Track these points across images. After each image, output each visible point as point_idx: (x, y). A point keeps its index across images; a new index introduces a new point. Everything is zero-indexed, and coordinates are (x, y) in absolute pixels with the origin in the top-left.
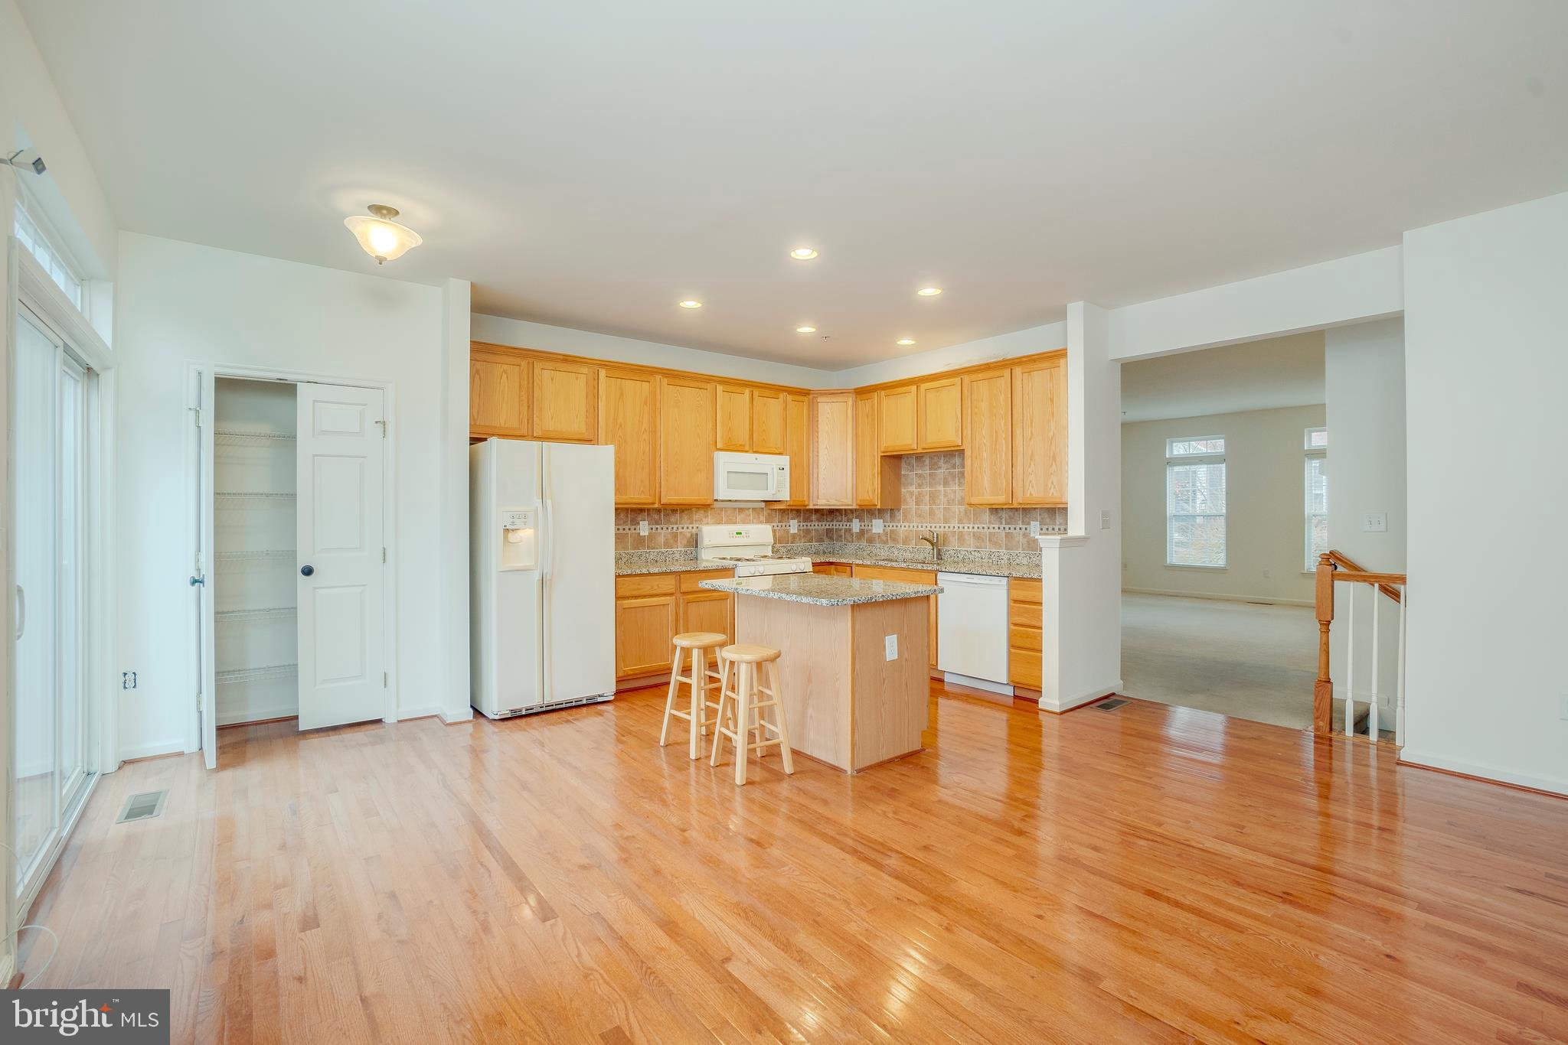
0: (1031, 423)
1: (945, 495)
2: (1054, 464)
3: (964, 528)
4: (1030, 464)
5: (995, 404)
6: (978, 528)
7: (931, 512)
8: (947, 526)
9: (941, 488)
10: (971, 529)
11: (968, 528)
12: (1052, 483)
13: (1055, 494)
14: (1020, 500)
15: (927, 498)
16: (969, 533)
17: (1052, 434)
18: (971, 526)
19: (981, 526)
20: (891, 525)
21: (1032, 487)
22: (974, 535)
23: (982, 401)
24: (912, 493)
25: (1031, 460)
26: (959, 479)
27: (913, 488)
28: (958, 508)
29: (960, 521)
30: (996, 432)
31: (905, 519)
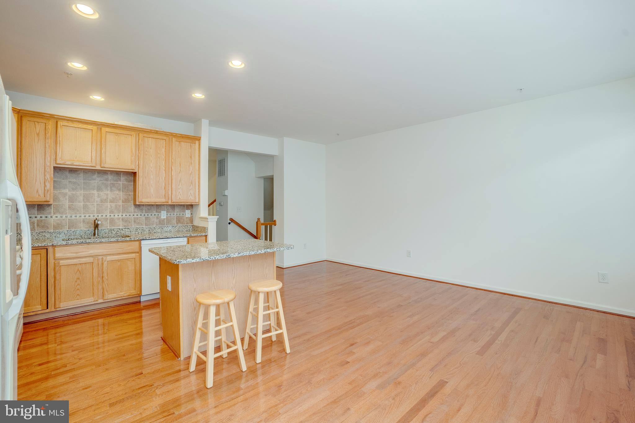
0: (180, 165)
1: (99, 196)
2: (191, 185)
3: (114, 216)
4: (179, 184)
5: (159, 152)
6: (126, 215)
7: (85, 207)
8: (100, 215)
9: (95, 192)
10: (120, 216)
11: (118, 216)
12: (191, 193)
13: (192, 199)
14: (174, 200)
15: (81, 198)
16: (119, 219)
17: (191, 172)
18: (120, 214)
19: (128, 214)
20: (39, 216)
21: (180, 195)
22: (122, 219)
23: (151, 148)
24: (65, 195)
25: (180, 182)
26: (111, 188)
27: (66, 191)
28: (110, 204)
29: (111, 212)
30: (159, 166)
31: (57, 211)
